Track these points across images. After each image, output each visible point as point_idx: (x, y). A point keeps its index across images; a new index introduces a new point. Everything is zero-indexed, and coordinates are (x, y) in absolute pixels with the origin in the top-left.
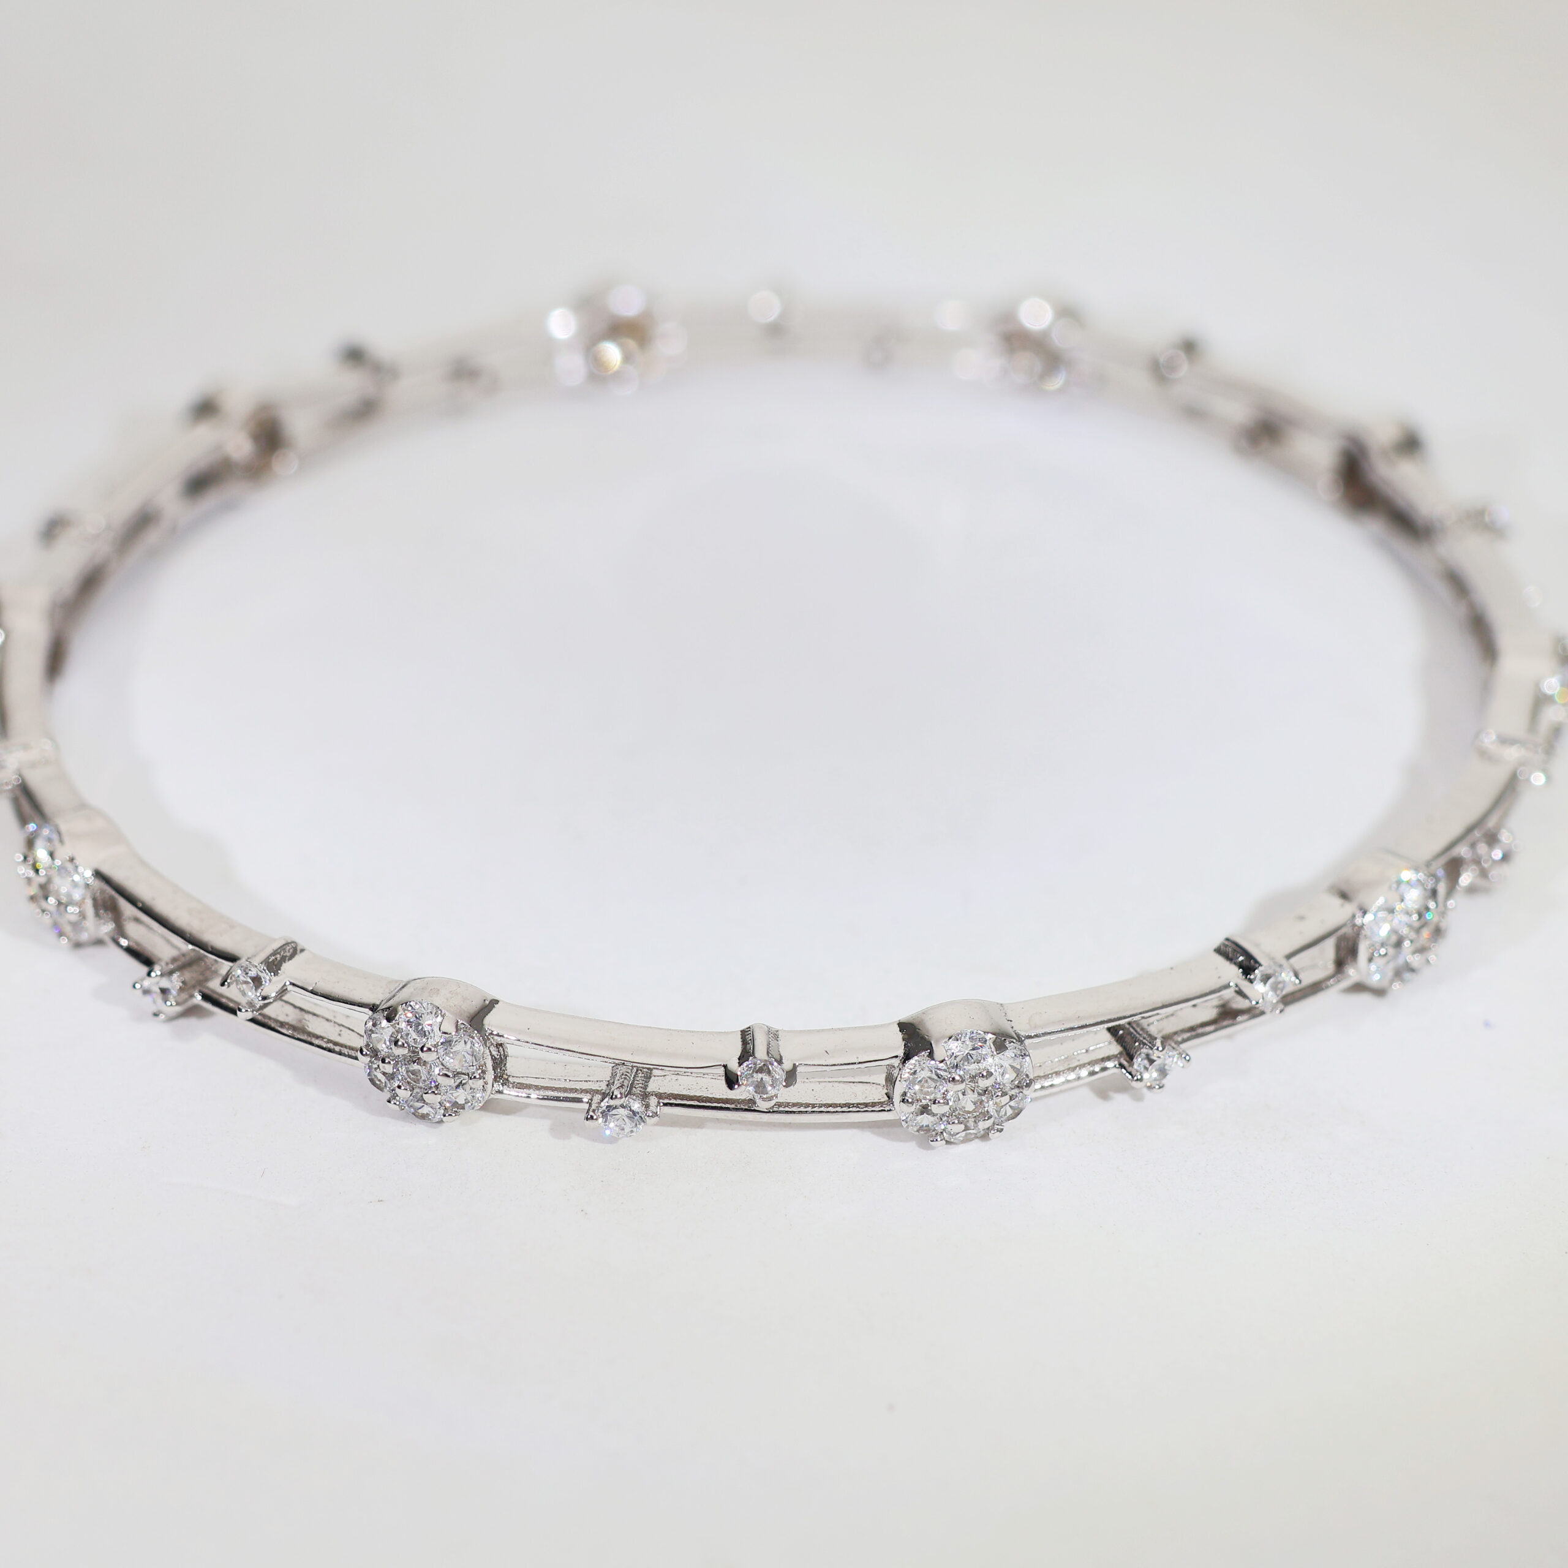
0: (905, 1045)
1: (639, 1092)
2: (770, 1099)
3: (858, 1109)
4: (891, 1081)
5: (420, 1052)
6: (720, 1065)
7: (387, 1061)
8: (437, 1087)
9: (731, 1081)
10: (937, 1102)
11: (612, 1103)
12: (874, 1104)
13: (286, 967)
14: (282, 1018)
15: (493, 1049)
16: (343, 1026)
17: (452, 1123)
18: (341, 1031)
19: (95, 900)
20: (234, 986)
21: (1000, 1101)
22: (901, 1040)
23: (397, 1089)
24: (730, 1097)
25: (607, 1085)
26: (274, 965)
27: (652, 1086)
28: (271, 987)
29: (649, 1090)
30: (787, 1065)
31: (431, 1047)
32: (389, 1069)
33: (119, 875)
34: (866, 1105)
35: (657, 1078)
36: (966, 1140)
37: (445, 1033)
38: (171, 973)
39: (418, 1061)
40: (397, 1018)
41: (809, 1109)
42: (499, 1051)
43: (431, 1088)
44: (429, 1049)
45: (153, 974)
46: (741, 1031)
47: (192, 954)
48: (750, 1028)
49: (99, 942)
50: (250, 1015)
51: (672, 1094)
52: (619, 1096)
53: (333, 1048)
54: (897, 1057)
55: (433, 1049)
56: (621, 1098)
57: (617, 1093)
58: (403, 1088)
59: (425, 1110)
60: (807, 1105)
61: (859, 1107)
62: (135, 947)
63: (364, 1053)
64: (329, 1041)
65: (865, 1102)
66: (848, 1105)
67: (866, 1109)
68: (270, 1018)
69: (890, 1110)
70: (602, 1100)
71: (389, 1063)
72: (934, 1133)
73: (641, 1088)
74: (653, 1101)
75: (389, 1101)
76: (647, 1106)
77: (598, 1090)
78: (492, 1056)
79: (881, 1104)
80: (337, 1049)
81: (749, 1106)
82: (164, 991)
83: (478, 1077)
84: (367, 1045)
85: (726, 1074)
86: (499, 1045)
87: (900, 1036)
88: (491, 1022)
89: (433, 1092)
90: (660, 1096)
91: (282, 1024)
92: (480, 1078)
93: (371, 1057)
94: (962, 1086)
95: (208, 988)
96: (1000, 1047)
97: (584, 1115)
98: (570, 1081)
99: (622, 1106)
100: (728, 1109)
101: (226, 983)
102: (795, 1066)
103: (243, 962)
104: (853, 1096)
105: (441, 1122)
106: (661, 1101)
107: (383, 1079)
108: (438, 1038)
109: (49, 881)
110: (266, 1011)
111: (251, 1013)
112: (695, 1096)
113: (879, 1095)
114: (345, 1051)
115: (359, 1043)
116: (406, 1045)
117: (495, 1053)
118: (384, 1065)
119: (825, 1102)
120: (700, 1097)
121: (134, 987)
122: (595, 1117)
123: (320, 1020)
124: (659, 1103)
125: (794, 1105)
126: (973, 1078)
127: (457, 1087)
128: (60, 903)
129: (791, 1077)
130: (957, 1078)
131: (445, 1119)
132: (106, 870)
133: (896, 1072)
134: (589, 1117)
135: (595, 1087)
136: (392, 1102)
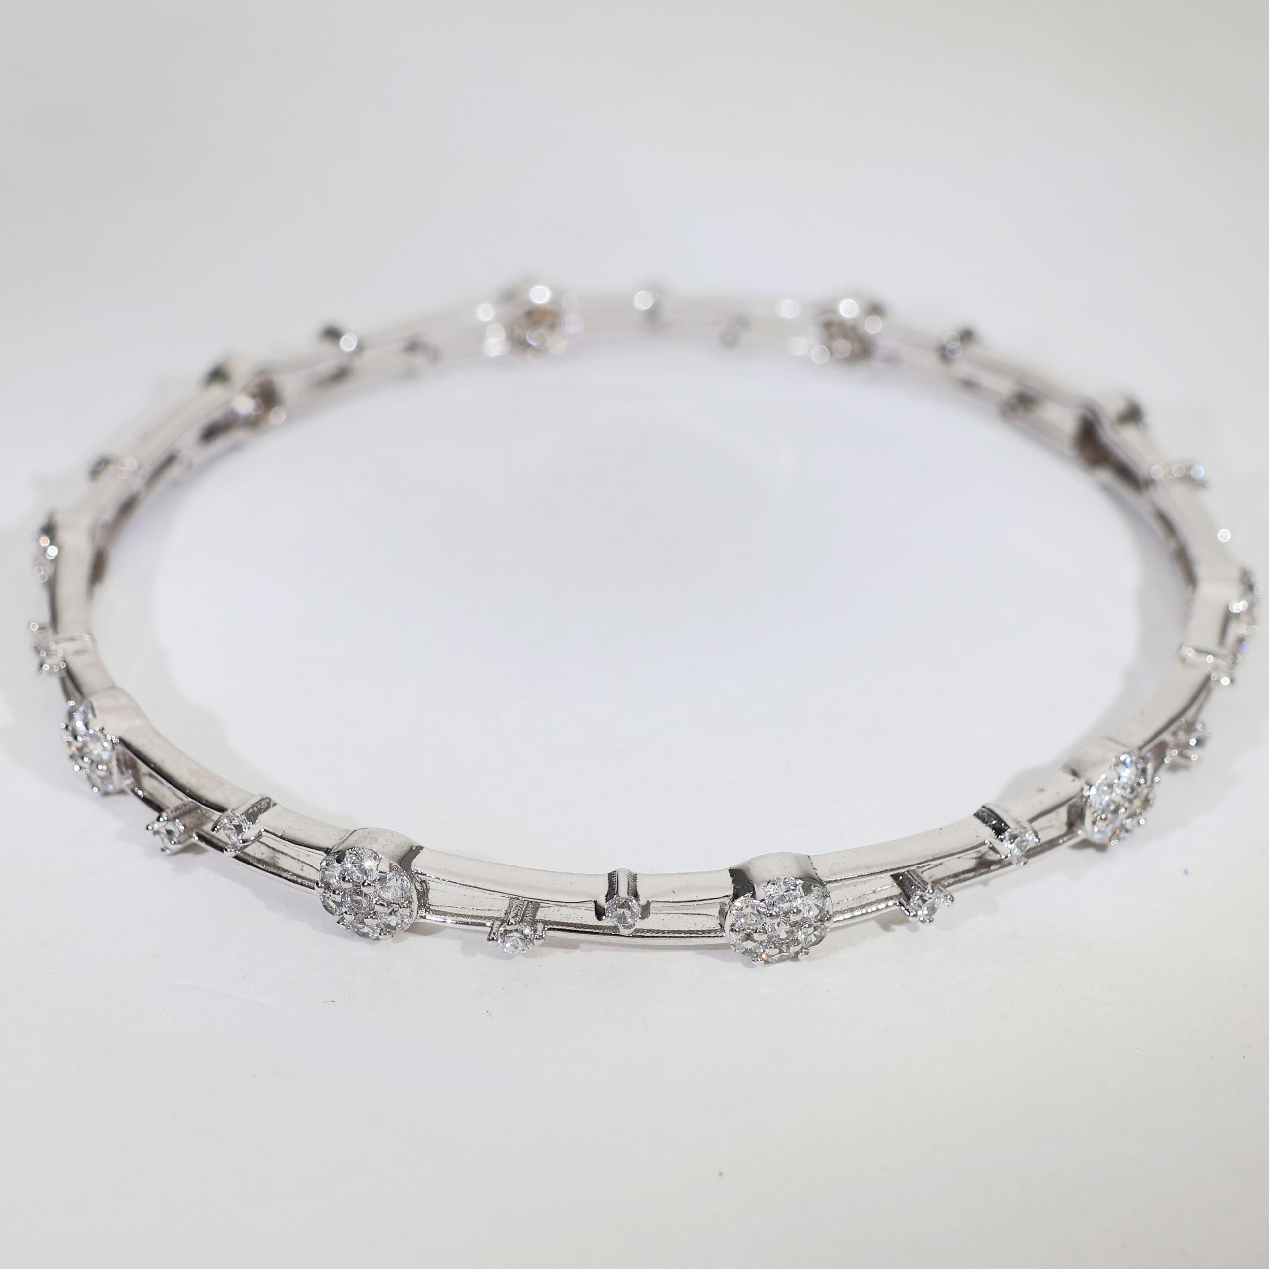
0: (734, 887)
1: (529, 920)
2: (630, 927)
3: (697, 936)
4: (723, 914)
5: (362, 886)
6: (592, 901)
7: (336, 893)
8: (374, 913)
9: (600, 913)
10: (758, 931)
11: (508, 928)
12: (710, 932)
13: (262, 817)
14: (258, 856)
15: (417, 884)
16: (305, 863)
17: (386, 940)
18: (303, 866)
19: (118, 760)
20: (221, 831)
21: (807, 932)
22: (731, 883)
23: (344, 914)
24: (599, 924)
25: (505, 914)
26: (252, 816)
27: (540, 915)
28: (250, 832)
29: (537, 918)
30: (643, 901)
31: (370, 883)
32: (338, 898)
33: (138, 742)
34: (704, 932)
35: (543, 908)
36: (781, 960)
37: (381, 872)
38: (174, 819)
39: (360, 893)
40: (345, 860)
41: (660, 935)
42: (422, 886)
43: (370, 914)
44: (369, 885)
45: (161, 820)
46: (609, 874)
47: (192, 804)
48: (615, 872)
49: (122, 792)
50: (234, 854)
51: (555, 921)
52: (514, 923)
53: (298, 880)
54: (727, 896)
55: (372, 885)
56: (515, 924)
57: (512, 920)
58: (349, 913)
59: (366, 930)
60: (659, 932)
61: (698, 934)
62: (148, 796)
63: (319, 886)
64: (294, 874)
65: (703, 929)
66: (690, 932)
67: (704, 935)
68: (249, 855)
69: (722, 936)
70: (501, 926)
71: (338, 894)
72: (756, 955)
73: (531, 916)
74: (540, 926)
75: (338, 923)
76: (535, 931)
77: (498, 918)
78: (417, 890)
79: (716, 931)
80: (300, 881)
81: (614, 932)
82: (169, 832)
83: (406, 906)
84: (322, 880)
85: (596, 908)
86: (423, 882)
87: (730, 879)
88: (417, 864)
89: (372, 917)
90: (545, 923)
91: (259, 861)
92: (407, 907)
93: (325, 889)
94: (778, 920)
95: (203, 831)
96: (807, 890)
97: (487, 937)
98: (477, 909)
99: (516, 931)
100: (597, 934)
101: (216, 829)
102: (649, 903)
103: (229, 812)
104: (694, 925)
105: (378, 939)
106: (546, 926)
107: (334, 906)
108: (375, 875)
109: (85, 744)
110: (246, 850)
111: (234, 852)
112: (573, 923)
113: (713, 924)
114: (306, 883)
115: (317, 876)
116: (351, 881)
117: (418, 888)
118: (334, 895)
119: (672, 930)
120: (576, 924)
121: (147, 829)
122: (495, 939)
123: (287, 857)
124: (544, 928)
125: (649, 931)
126: (786, 913)
127: (390, 914)
128: (92, 762)
129: (646, 910)
130: (774, 913)
131: (380, 937)
132: (128, 738)
133: (726, 908)
134: (491, 938)
135: (496, 915)
136: (341, 924)
